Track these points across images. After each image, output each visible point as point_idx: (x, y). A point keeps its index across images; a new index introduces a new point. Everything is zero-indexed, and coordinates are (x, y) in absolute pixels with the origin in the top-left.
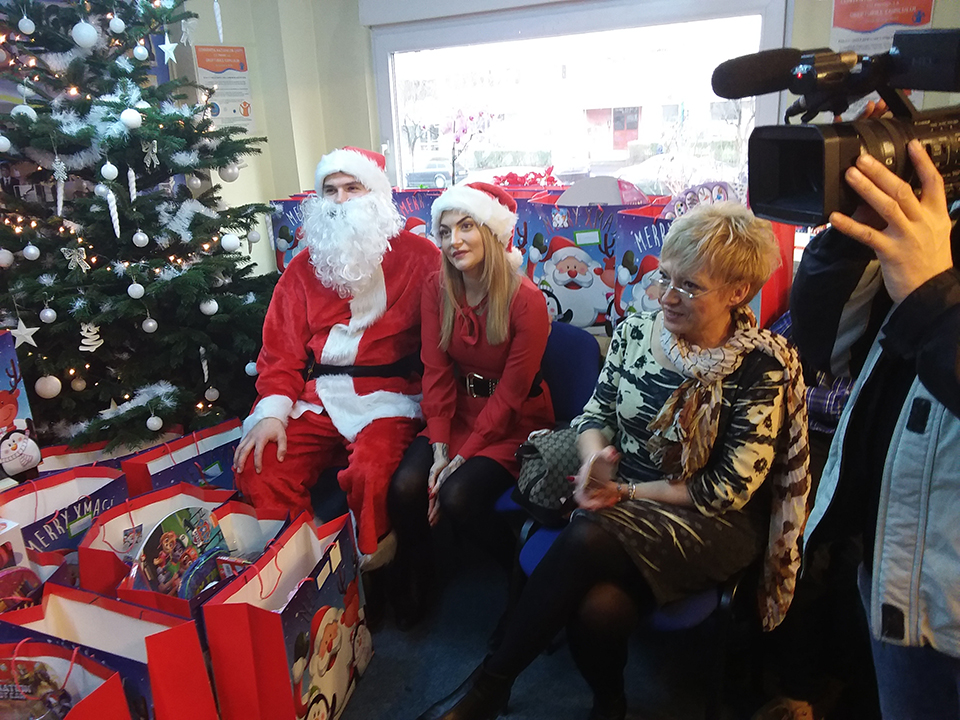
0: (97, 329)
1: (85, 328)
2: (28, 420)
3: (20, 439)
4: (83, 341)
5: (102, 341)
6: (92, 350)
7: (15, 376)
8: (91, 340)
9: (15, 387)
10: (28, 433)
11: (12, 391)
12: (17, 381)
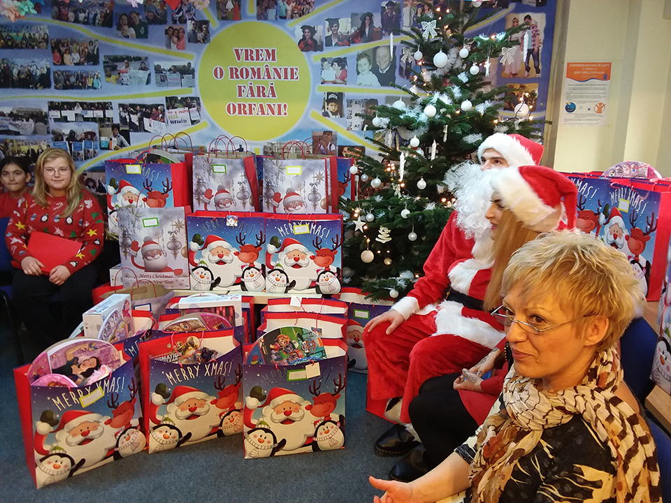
0: (389, 231)
1: (382, 229)
2: (338, 268)
3: (331, 277)
4: (379, 236)
5: (391, 239)
6: (384, 242)
7: (337, 244)
8: (384, 236)
9: (335, 249)
10: (336, 275)
11: (332, 251)
12: (337, 246)
